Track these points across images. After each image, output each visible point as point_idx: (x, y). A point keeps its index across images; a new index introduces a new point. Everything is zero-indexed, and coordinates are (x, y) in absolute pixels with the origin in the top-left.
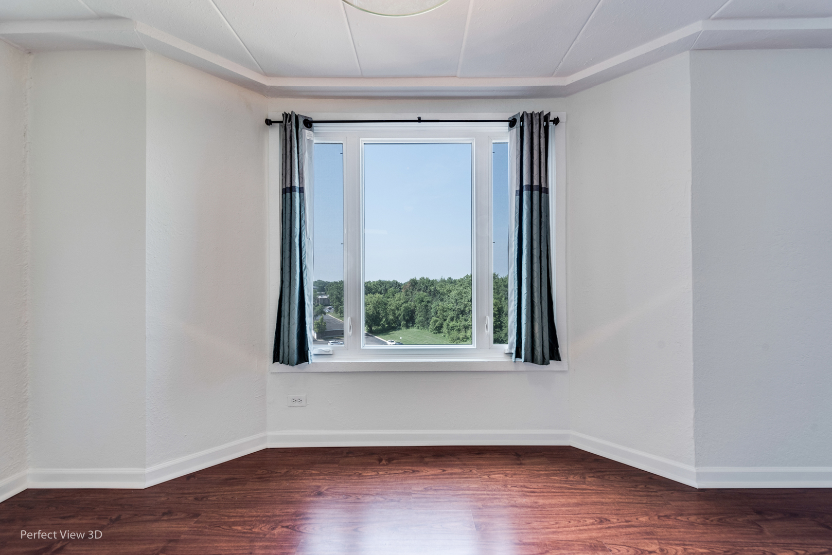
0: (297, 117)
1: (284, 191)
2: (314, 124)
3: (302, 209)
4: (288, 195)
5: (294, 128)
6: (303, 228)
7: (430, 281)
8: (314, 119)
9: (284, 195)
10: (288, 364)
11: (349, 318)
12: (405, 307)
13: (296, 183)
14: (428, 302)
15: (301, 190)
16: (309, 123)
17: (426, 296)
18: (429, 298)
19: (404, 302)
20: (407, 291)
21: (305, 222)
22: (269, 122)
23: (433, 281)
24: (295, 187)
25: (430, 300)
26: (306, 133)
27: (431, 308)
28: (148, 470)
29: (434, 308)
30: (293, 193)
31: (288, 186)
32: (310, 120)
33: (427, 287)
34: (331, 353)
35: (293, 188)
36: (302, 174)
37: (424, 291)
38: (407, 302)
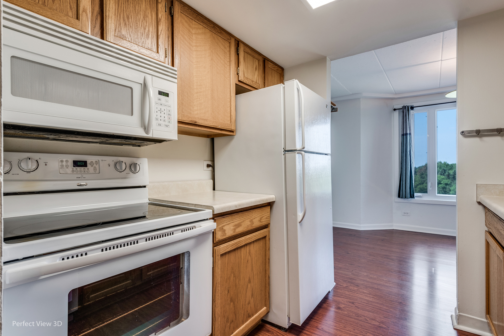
0: (408, 107)
1: (403, 135)
2: (414, 108)
3: (411, 141)
4: (405, 136)
5: (407, 112)
6: (411, 148)
7: (448, 165)
8: (414, 106)
9: (403, 137)
10: (405, 198)
11: (430, 183)
12: (420, 188)
13: (408, 132)
14: (446, 184)
15: (410, 134)
16: (412, 108)
17: (443, 179)
18: (446, 181)
19: (420, 184)
20: (422, 174)
21: (412, 146)
22: (395, 110)
23: (452, 165)
24: (408, 133)
25: (449, 183)
26: (411, 112)
27: (450, 190)
28: (361, 225)
29: (453, 190)
30: (407, 136)
31: (405, 133)
32: (413, 106)
33: (445, 171)
34: (421, 196)
35: (407, 134)
36: (410, 128)
37: (441, 175)
38: (423, 183)
